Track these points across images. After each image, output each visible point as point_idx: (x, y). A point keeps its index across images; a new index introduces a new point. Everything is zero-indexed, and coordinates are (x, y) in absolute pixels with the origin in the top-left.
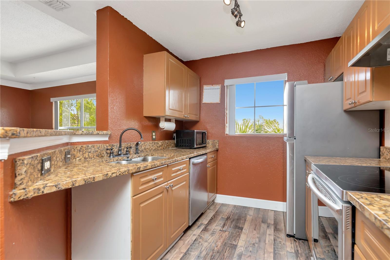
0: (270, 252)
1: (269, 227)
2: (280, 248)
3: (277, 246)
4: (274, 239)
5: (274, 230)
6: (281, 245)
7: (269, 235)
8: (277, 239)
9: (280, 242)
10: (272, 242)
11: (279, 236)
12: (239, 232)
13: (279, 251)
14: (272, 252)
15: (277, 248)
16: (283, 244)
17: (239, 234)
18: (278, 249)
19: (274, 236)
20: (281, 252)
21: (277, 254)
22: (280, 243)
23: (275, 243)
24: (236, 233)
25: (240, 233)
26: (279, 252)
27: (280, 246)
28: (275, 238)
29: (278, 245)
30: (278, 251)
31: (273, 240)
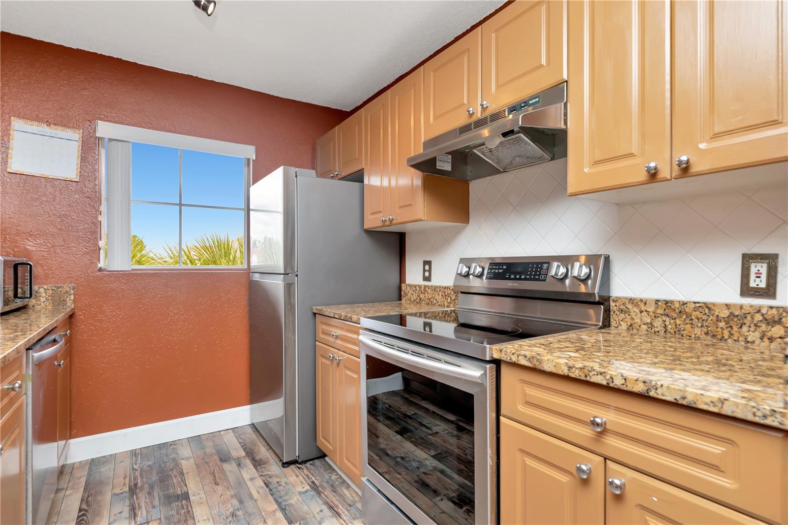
0: (274, 512)
1: (242, 465)
2: (285, 495)
3: (278, 493)
4: (265, 483)
5: (255, 467)
6: (282, 487)
7: (251, 479)
8: (270, 480)
9: (278, 482)
10: (266, 491)
11: (269, 473)
12: (185, 507)
13: (287, 500)
14: (276, 510)
15: (281, 497)
16: (284, 484)
17: (186, 510)
18: (283, 498)
19: (262, 477)
20: (291, 501)
21: (287, 507)
22: (280, 485)
23: (271, 490)
24: (177, 514)
25: (187, 508)
26: (288, 503)
27: (283, 491)
28: (265, 481)
29: (278, 491)
30: (284, 501)
31: (264, 485)
